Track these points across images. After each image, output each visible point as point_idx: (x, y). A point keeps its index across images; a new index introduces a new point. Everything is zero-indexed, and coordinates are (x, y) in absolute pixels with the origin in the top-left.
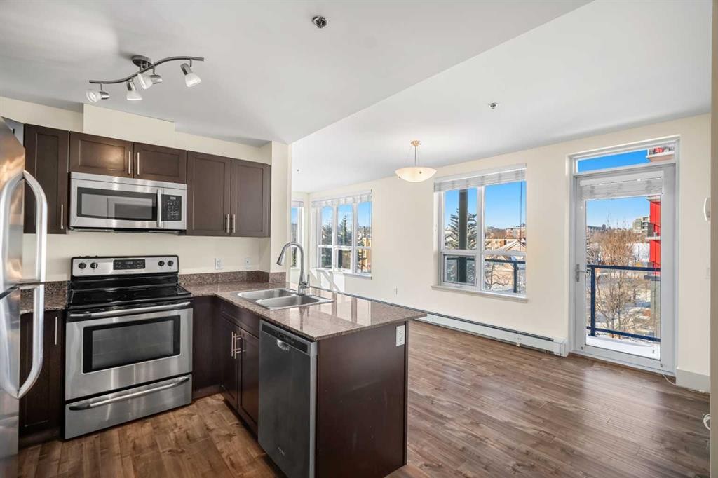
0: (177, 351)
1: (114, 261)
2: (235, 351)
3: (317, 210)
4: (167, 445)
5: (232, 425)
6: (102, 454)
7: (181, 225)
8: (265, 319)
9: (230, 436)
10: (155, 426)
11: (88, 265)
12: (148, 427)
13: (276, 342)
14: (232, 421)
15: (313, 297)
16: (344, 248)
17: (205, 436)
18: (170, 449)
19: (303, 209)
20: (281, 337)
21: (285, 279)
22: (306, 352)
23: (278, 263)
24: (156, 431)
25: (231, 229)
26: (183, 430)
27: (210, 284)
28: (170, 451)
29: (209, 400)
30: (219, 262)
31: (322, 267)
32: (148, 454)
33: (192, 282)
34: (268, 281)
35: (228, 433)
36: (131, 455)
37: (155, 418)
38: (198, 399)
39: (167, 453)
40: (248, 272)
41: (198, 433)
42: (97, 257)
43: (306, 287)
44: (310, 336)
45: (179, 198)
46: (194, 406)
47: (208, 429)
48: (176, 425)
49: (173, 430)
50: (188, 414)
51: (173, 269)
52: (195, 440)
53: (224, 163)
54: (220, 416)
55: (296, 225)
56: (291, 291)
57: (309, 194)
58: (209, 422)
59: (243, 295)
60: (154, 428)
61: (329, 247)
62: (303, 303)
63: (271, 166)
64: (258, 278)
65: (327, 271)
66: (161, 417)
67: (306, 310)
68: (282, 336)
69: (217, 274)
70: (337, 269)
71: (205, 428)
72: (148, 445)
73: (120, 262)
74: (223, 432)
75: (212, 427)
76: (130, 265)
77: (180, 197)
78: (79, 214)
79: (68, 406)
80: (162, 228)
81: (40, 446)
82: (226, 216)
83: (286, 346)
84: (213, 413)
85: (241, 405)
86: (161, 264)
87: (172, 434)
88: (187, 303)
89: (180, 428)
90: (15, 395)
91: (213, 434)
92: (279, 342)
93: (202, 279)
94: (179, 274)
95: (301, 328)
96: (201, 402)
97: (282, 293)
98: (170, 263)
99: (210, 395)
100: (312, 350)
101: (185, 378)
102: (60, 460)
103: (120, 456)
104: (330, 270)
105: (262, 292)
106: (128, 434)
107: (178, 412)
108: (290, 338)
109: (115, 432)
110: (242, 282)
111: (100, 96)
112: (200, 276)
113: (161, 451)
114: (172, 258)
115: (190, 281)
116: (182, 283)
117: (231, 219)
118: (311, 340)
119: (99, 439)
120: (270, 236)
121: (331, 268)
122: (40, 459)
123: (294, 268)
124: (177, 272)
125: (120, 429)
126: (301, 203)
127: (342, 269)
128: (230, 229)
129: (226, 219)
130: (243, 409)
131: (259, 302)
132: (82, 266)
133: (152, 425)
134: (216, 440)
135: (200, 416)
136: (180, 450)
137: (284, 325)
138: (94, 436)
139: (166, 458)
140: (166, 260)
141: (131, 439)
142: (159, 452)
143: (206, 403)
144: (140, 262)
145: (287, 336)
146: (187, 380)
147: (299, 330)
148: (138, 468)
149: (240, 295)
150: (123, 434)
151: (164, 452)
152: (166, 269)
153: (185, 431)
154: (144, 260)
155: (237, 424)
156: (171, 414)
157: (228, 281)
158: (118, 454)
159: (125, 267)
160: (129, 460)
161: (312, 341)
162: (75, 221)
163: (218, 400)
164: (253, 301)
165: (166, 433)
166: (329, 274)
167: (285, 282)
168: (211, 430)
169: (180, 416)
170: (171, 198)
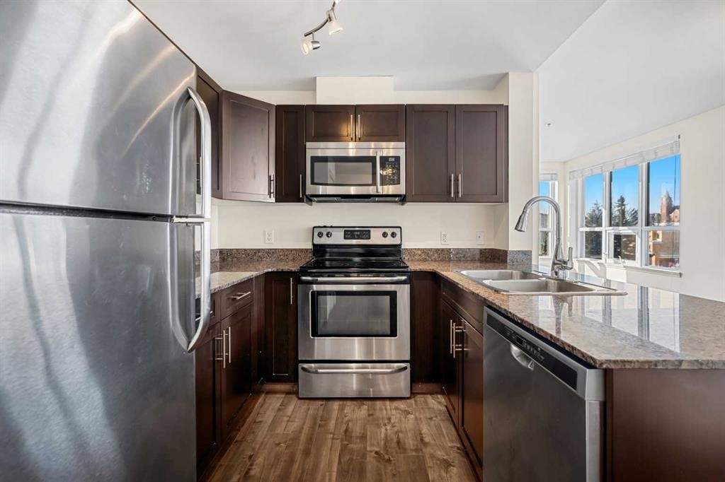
0: (393, 333)
1: (345, 231)
2: (454, 348)
3: (577, 181)
4: (376, 443)
5: (451, 447)
6: (319, 426)
7: (401, 189)
8: (491, 307)
9: (447, 464)
10: (371, 413)
11: (325, 234)
12: (362, 411)
13: (509, 350)
14: (453, 442)
15: (579, 284)
16: (624, 230)
17: (417, 450)
18: (377, 449)
19: (556, 183)
20: (519, 341)
21: (531, 259)
22: (574, 386)
23: (516, 229)
24: (371, 418)
25: (457, 192)
26: (396, 429)
27: (435, 261)
28: (377, 453)
29: (430, 399)
30: (445, 235)
31: (586, 257)
32: (355, 446)
33: (416, 257)
34: (506, 262)
35: (445, 457)
36: (342, 440)
37: (373, 402)
38: (418, 394)
39: (373, 453)
40: (481, 250)
41: (410, 443)
42: (331, 227)
43: (566, 268)
44: (583, 354)
45: (397, 159)
46: (412, 401)
47: (422, 440)
48: (389, 419)
49: (385, 425)
50: (405, 411)
51: (396, 241)
52: (405, 450)
53: (447, 112)
54: (438, 427)
55: (546, 215)
56: (541, 274)
57: (564, 162)
58: (425, 430)
59: (468, 273)
60: (369, 415)
61: (597, 229)
62: (560, 289)
63: (507, 107)
64: (494, 258)
65: (594, 262)
66: (378, 403)
67: (566, 305)
68: (521, 342)
69: (443, 250)
70: (612, 260)
71: (419, 438)
72: (358, 434)
73: (349, 233)
74: (440, 454)
75: (427, 439)
76: (357, 235)
77: (399, 157)
78: (313, 183)
79: (301, 365)
80: (381, 193)
81: (283, 396)
82: (450, 177)
83: (528, 360)
84: (431, 419)
85: (463, 425)
86: (385, 235)
87: (383, 430)
88: (404, 278)
89: (393, 426)
90: (185, 348)
91: (428, 451)
92: (515, 350)
93: (427, 254)
94: (403, 247)
95: (558, 332)
96: (420, 398)
97: (525, 275)
98: (393, 235)
99: (431, 394)
100: (591, 385)
101: (403, 365)
102: (290, 417)
103: (332, 436)
104: (600, 261)
105: (496, 272)
106: (346, 411)
107: (396, 404)
108: (535, 347)
109: (336, 405)
110: (473, 260)
111: (311, 46)
112: (424, 251)
113: (368, 449)
114: (396, 230)
115: (414, 256)
116: (405, 257)
117: (456, 180)
118: (589, 363)
119: (322, 407)
120: (507, 201)
121: (601, 259)
122: (279, 410)
123: (544, 257)
124: (400, 245)
125: (341, 403)
126: (553, 176)
127: (621, 260)
128: (455, 193)
129: (450, 180)
130: (464, 431)
131: (486, 282)
132: (320, 235)
133: (368, 410)
134: (429, 463)
135: (416, 418)
136: (387, 457)
137: (522, 320)
138: (320, 403)
139: (371, 461)
140: (389, 231)
141: (346, 419)
142: (366, 448)
143: (426, 402)
144: (365, 233)
145: (529, 343)
146: (405, 368)
147: (554, 334)
148: (342, 460)
149: (464, 272)
150: (341, 409)
151: (371, 451)
152: (389, 241)
153: (397, 433)
154: (369, 231)
155: (458, 449)
156: (388, 403)
157: (455, 259)
158: (331, 433)
159: (353, 238)
160: (338, 444)
161: (590, 366)
162: (310, 189)
163: (439, 403)
164: (479, 282)
165: (378, 426)
166: (598, 267)
167: (531, 264)
168: (426, 444)
169: (396, 409)
170: (390, 159)
